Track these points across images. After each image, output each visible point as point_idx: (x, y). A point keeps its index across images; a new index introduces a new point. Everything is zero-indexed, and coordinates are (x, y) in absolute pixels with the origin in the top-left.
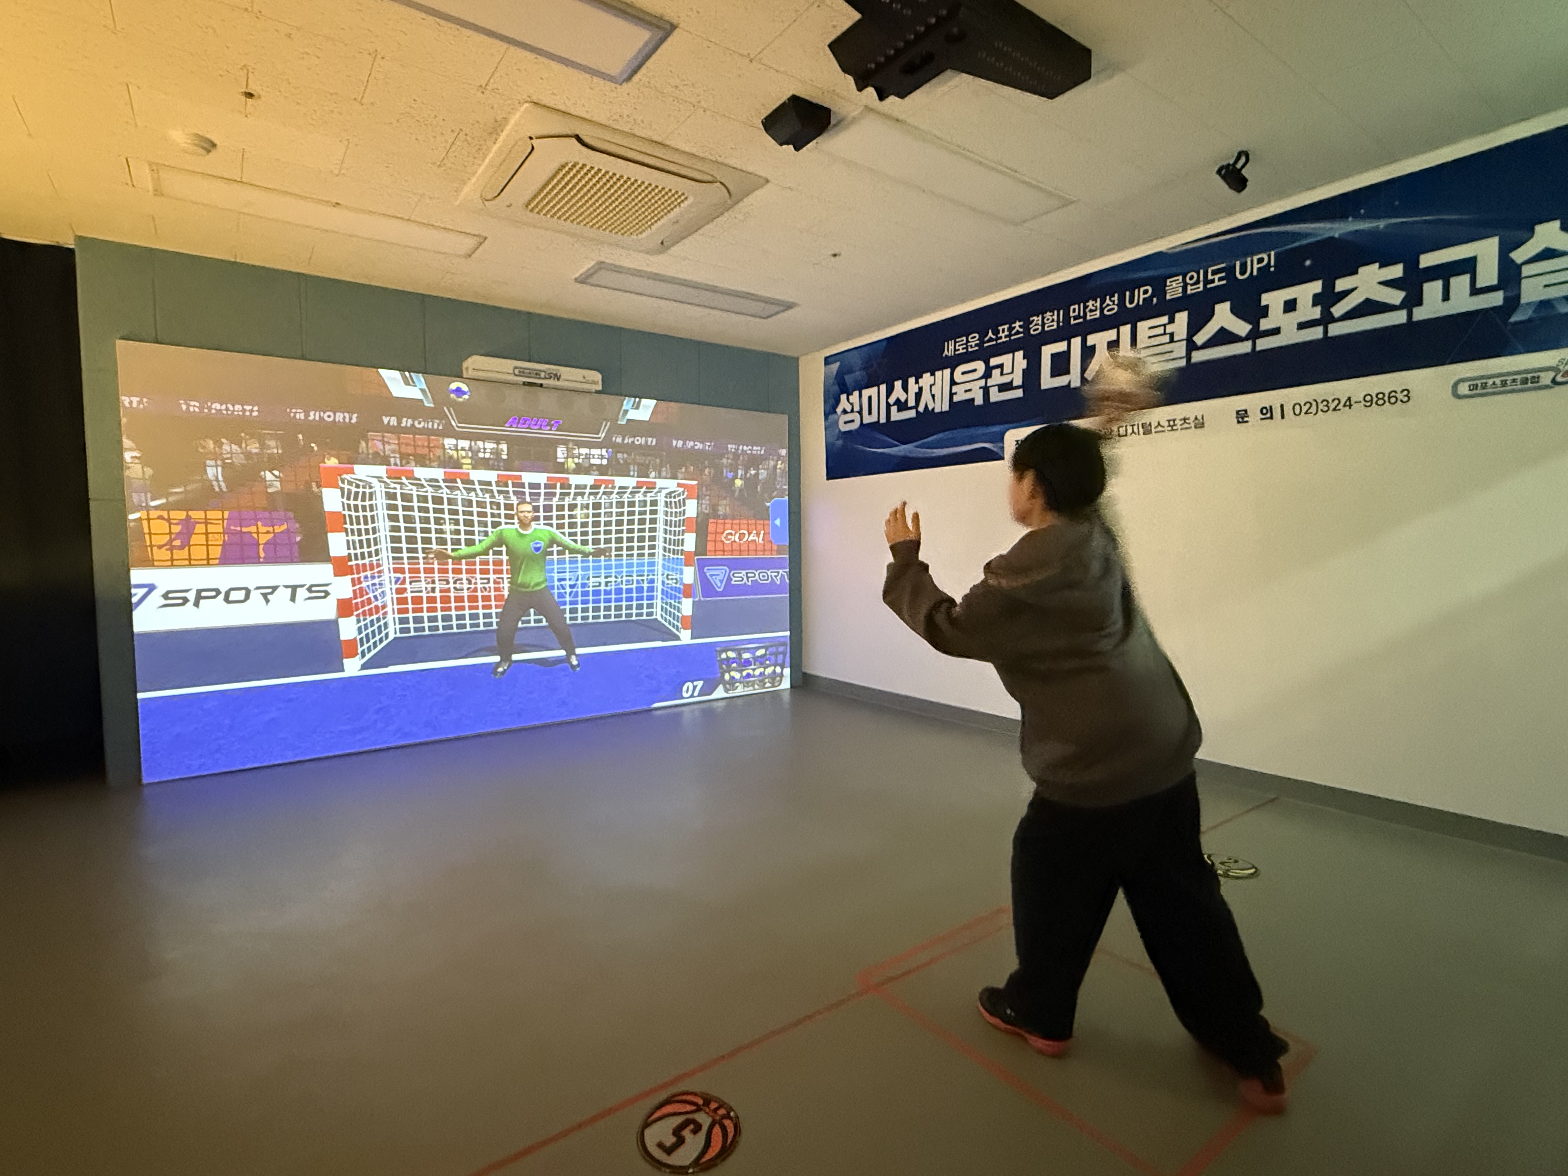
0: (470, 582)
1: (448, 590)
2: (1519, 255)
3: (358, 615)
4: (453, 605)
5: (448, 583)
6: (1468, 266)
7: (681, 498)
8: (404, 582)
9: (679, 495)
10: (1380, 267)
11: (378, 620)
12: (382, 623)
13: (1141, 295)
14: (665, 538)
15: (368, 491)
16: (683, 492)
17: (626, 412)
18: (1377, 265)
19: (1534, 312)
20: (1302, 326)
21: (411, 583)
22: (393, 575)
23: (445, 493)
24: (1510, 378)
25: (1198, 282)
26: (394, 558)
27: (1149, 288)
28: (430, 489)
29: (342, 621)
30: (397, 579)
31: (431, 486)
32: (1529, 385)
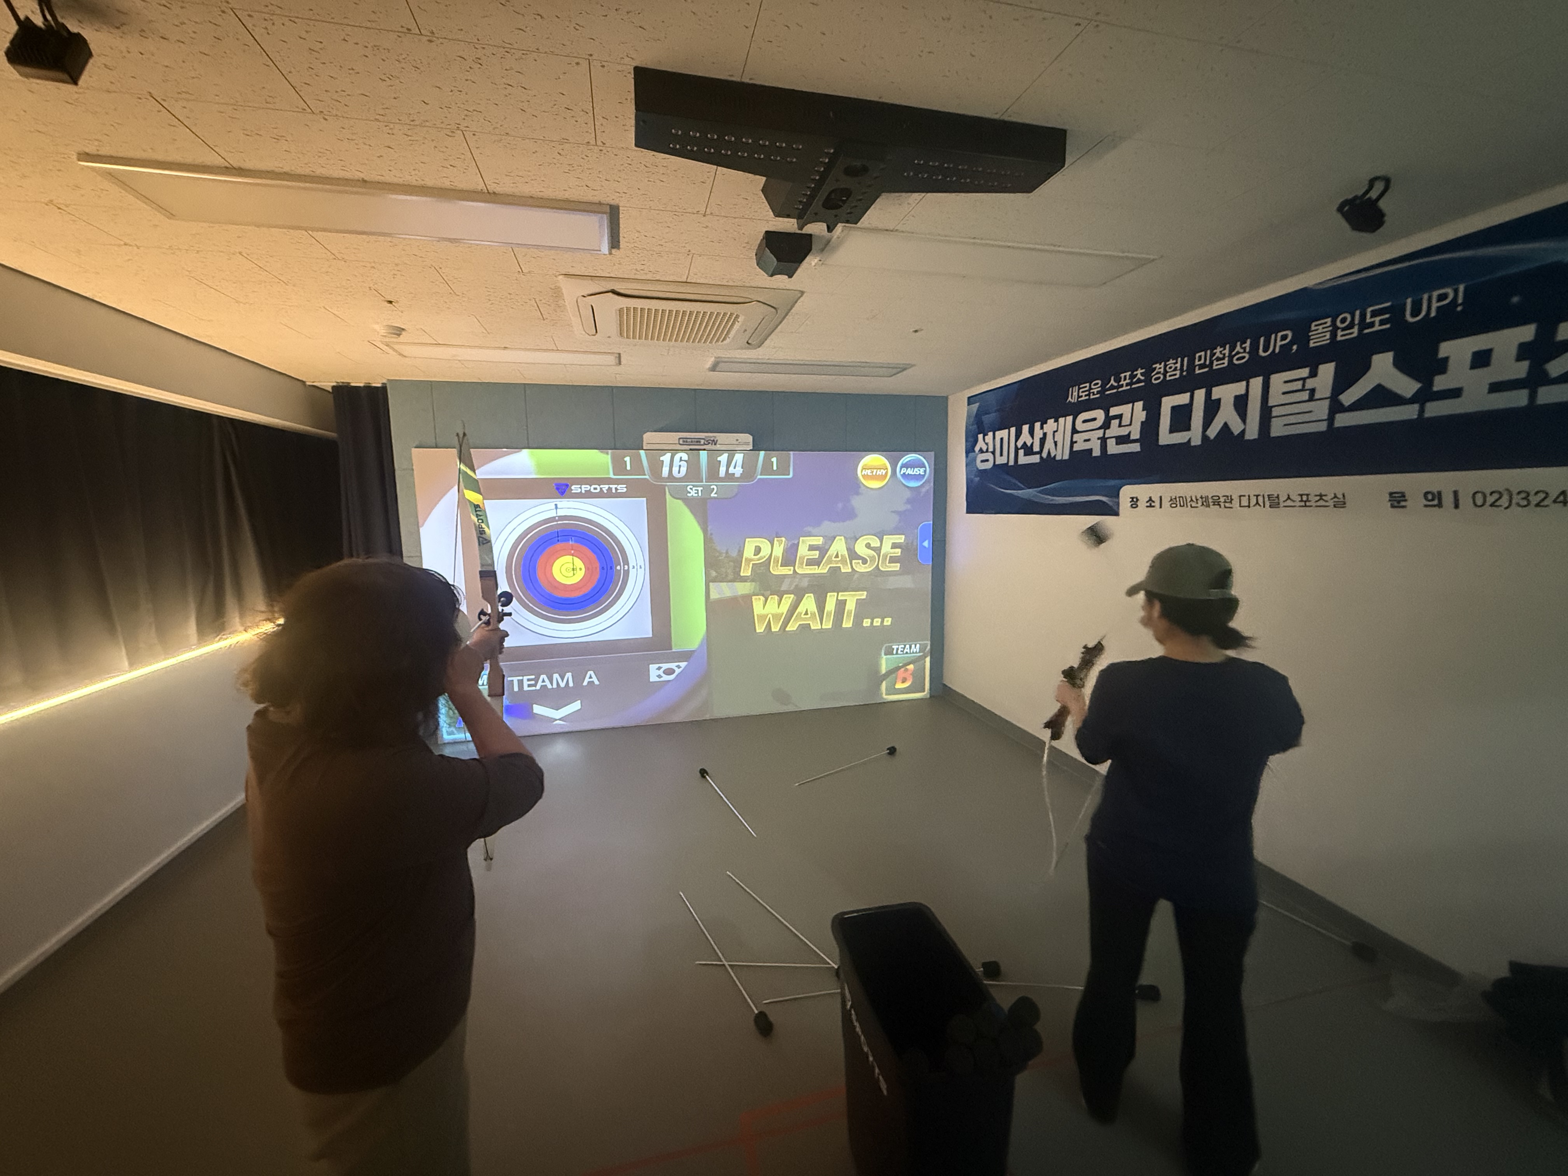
13: (1279, 341)
20: (1495, 387)
25: (1351, 326)
27: (1290, 334)
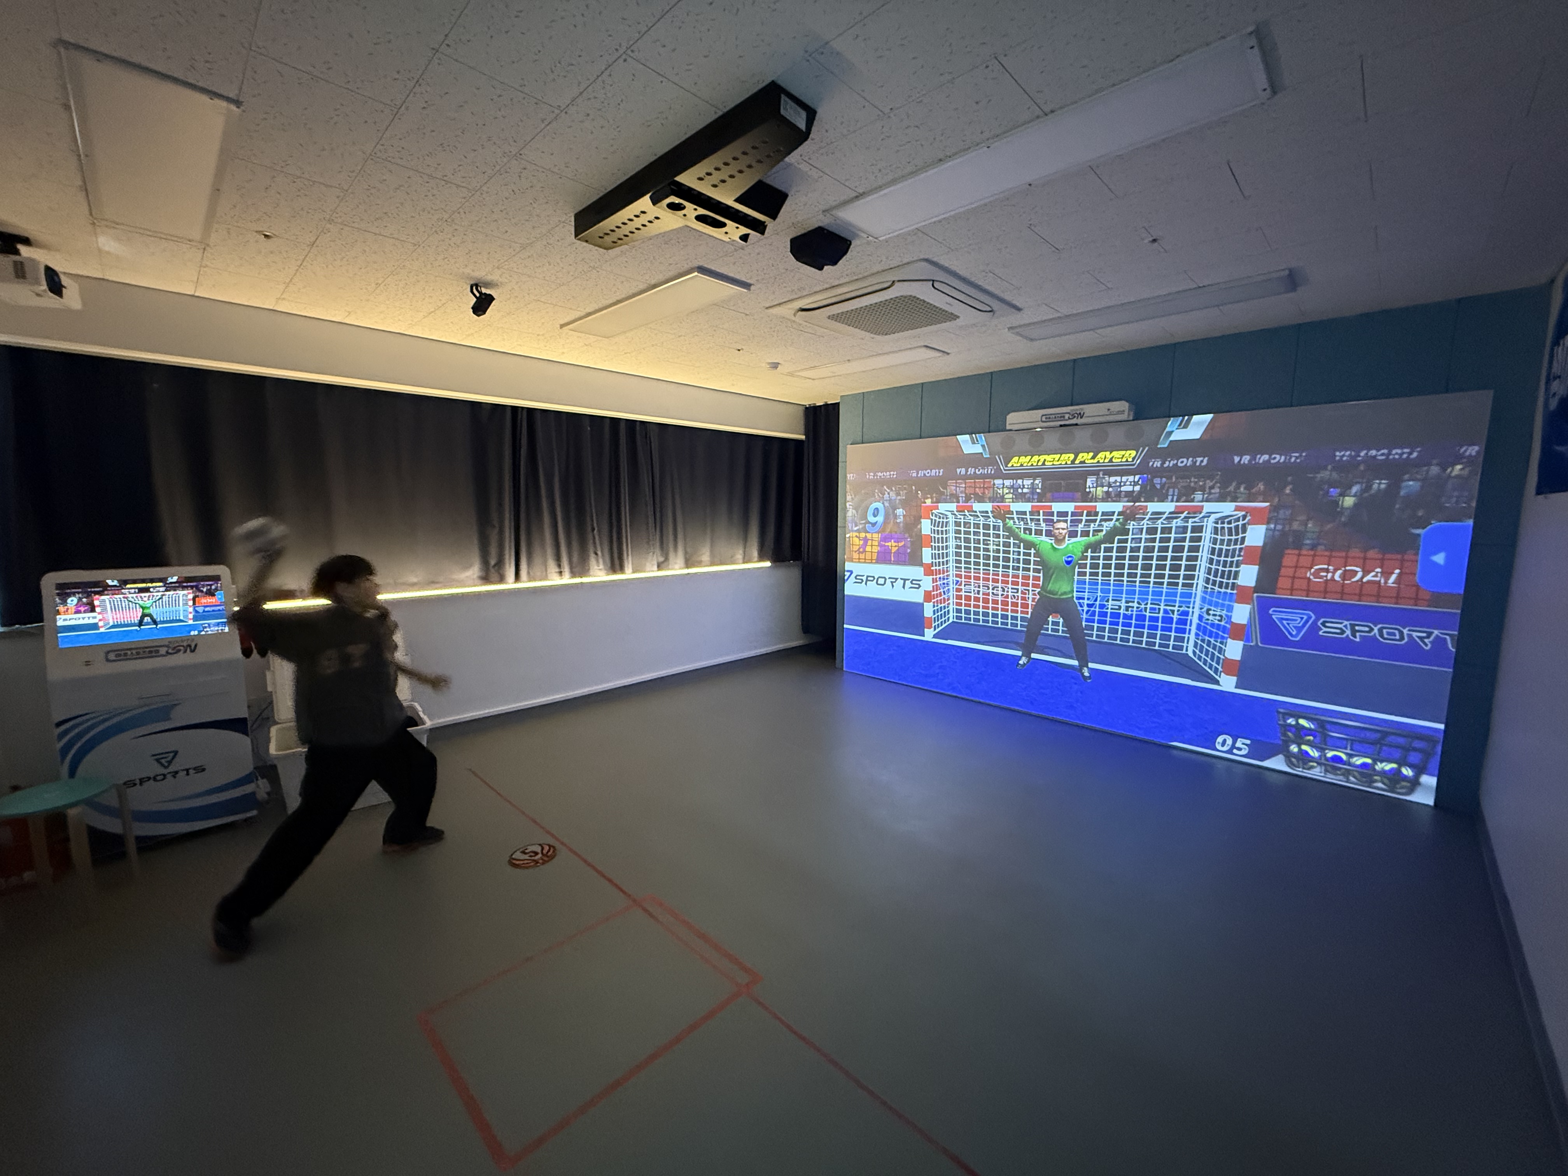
0: (1004, 591)
1: (988, 594)
3: (934, 602)
4: (990, 605)
5: (989, 589)
7: (1240, 523)
8: (961, 585)
9: (1238, 520)
11: (945, 607)
12: (946, 610)
14: (1210, 569)
15: (945, 520)
16: (1244, 517)
17: (1170, 433)
21: (965, 585)
22: (955, 578)
23: (991, 521)
26: (956, 567)
28: (982, 519)
29: (925, 603)
30: (958, 581)
31: (982, 516)
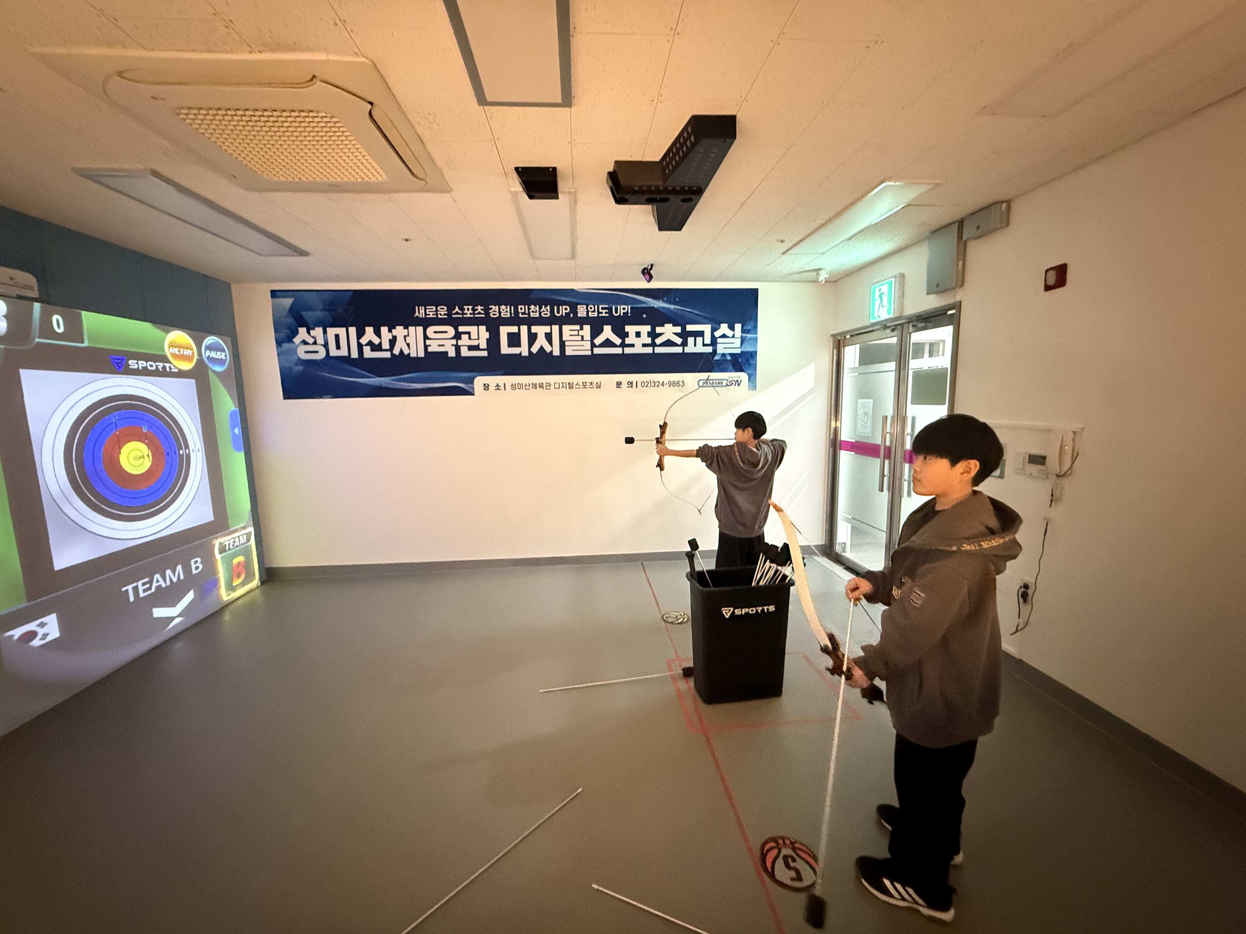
2: (717, 334)
6: (701, 334)
10: (673, 326)
13: (564, 310)
18: (671, 325)
19: (721, 356)
20: (644, 345)
24: (714, 381)
25: (594, 311)
27: (568, 307)
32: (720, 385)
